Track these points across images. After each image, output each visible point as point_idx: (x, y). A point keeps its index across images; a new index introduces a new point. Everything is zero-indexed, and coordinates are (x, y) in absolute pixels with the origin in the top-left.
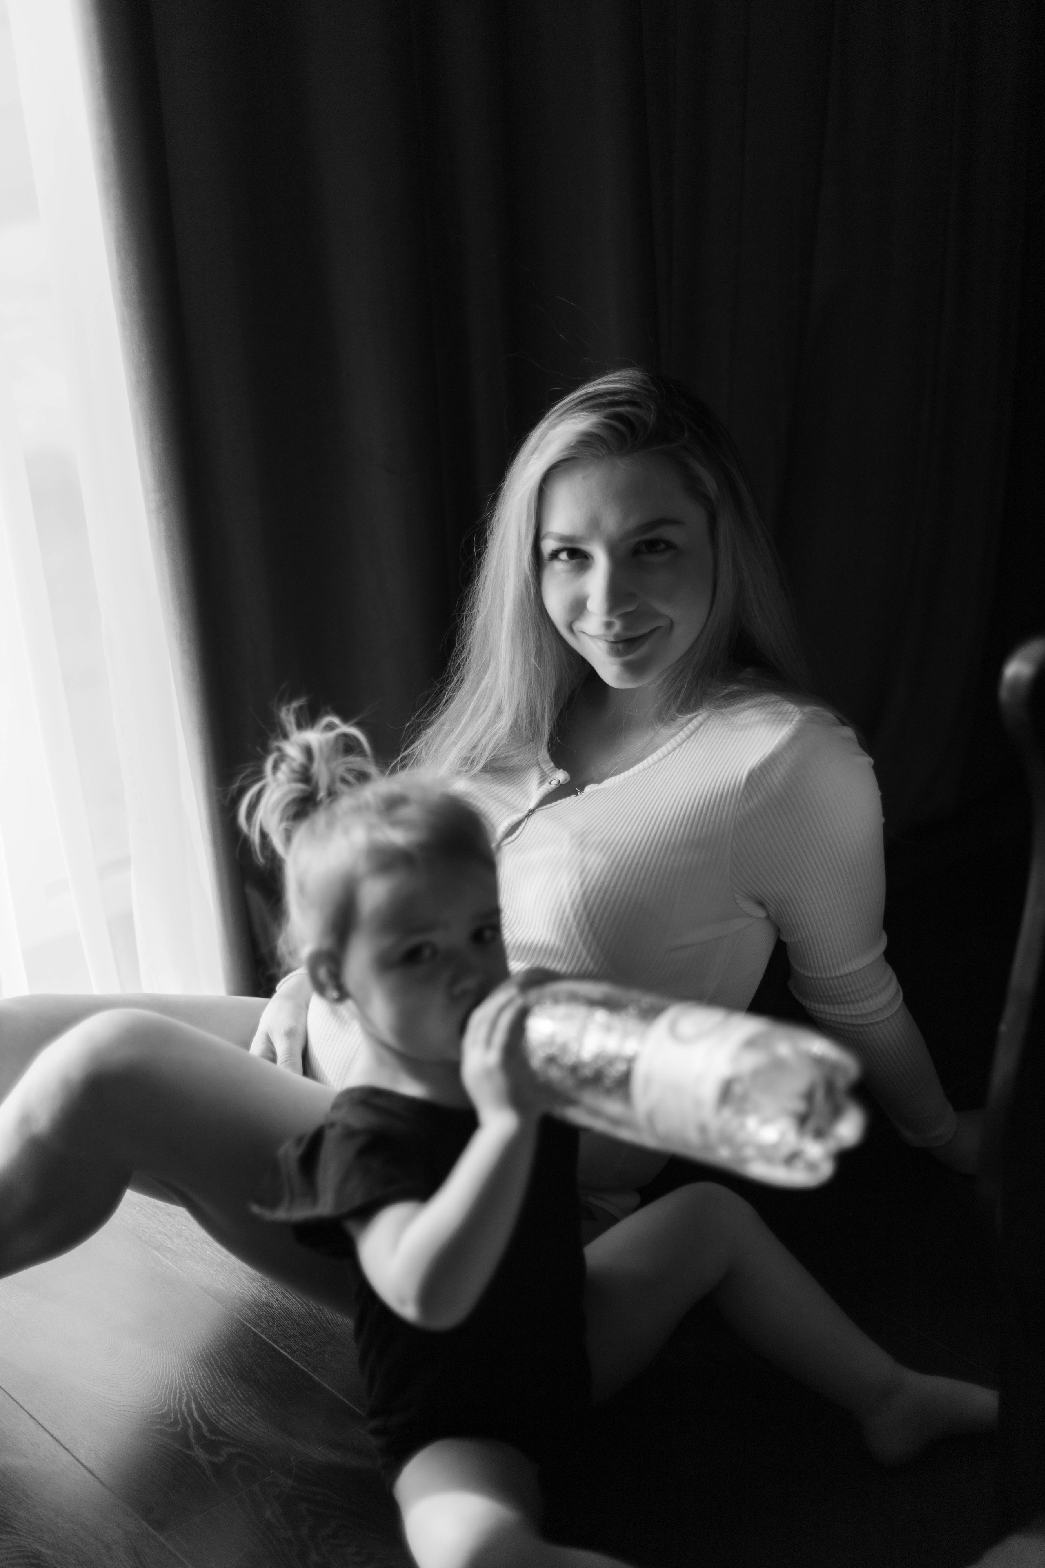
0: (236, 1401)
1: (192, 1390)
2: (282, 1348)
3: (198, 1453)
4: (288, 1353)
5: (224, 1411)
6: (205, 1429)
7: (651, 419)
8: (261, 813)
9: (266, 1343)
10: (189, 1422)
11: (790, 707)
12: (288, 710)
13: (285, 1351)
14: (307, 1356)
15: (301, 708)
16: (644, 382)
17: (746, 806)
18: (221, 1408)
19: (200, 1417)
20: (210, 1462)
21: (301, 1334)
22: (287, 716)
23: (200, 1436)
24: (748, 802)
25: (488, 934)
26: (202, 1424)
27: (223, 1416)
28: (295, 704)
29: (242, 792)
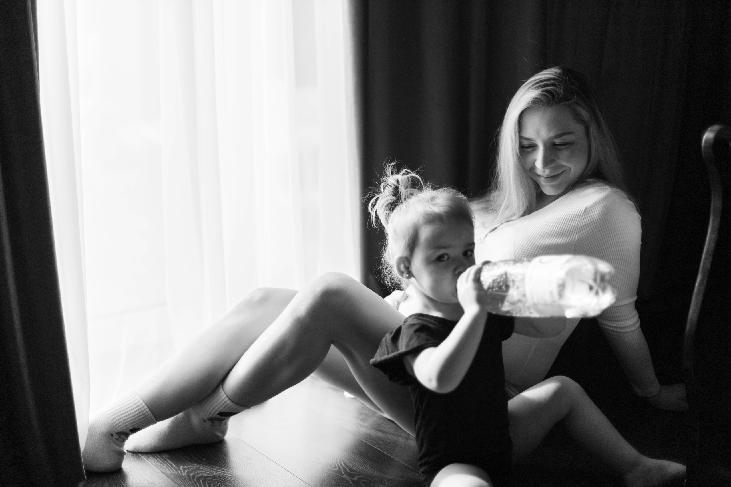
0: (360, 462)
1: (341, 458)
2: (377, 448)
3: (345, 476)
4: (380, 449)
5: (355, 465)
6: (348, 470)
7: (561, 91)
8: (377, 207)
9: (370, 446)
10: (341, 467)
11: (607, 187)
12: (389, 166)
13: (379, 448)
14: (388, 450)
15: (394, 166)
16: (560, 74)
17: (583, 221)
18: (354, 464)
19: (345, 466)
20: (351, 480)
21: (385, 444)
22: (389, 169)
23: (346, 472)
24: (584, 220)
25: (469, 253)
26: (347, 468)
27: (355, 466)
28: (392, 164)
29: (370, 199)
